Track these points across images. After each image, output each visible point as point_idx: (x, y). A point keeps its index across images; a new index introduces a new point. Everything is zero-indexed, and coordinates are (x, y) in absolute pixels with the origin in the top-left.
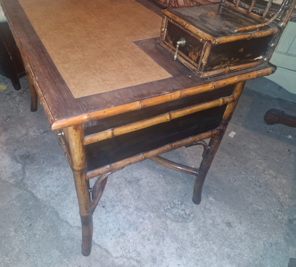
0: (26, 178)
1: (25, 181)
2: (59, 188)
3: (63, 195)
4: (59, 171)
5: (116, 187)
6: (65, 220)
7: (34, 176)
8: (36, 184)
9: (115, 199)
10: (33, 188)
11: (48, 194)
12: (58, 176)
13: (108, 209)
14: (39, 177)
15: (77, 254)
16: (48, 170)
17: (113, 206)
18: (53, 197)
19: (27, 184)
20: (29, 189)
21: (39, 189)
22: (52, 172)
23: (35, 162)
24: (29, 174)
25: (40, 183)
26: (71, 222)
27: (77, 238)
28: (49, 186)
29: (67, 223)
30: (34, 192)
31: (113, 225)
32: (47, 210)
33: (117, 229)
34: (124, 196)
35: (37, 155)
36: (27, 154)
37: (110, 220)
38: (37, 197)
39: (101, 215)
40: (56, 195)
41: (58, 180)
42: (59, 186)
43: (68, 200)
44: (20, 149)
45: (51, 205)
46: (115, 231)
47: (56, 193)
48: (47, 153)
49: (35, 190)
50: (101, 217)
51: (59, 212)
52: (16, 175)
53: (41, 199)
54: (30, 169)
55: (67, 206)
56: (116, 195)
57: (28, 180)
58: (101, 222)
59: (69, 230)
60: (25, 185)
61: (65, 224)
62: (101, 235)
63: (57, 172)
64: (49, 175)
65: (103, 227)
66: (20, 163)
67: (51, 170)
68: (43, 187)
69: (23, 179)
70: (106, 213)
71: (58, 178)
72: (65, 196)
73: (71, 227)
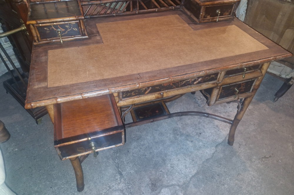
0: (178, 183)
1: (181, 184)
2: (186, 159)
3: (193, 156)
4: (171, 159)
5: (185, 126)
6: (212, 155)
7: (175, 177)
8: (183, 175)
9: (194, 127)
10: (187, 177)
11: (192, 166)
12: (175, 160)
13: (202, 131)
14: (177, 174)
15: (232, 148)
16: (169, 167)
17: (199, 129)
18: (195, 163)
19: (184, 182)
20: (188, 179)
21: (188, 172)
22: (171, 164)
23: (161, 178)
24: (174, 181)
25: (183, 172)
26: (213, 151)
27: (223, 148)
28: (186, 166)
29: (214, 153)
30: (191, 176)
31: (212, 130)
32: (205, 165)
33: (214, 129)
34: (191, 123)
35: (152, 177)
36: (150, 185)
37: (210, 131)
38: (196, 173)
39: (206, 136)
40: (193, 161)
41: (179, 160)
42: (185, 159)
43: (197, 153)
44: (143, 193)
45: (202, 163)
46: (216, 130)
47: (191, 161)
48: (151, 169)
49: (190, 175)
50: (208, 135)
51: (207, 158)
52: (174, 192)
53: (197, 170)
54: (168, 181)
55: (202, 154)
56: (191, 126)
57: (180, 182)
58: (211, 136)
59: (218, 152)
60: (184, 183)
61: (215, 154)
62: (219, 136)
63: (172, 161)
64: (175, 166)
65: (214, 135)
66: (161, 190)
67: (169, 165)
68: (187, 169)
69: (178, 185)
70: (205, 133)
71: (178, 160)
72: (193, 155)
73: (216, 151)
